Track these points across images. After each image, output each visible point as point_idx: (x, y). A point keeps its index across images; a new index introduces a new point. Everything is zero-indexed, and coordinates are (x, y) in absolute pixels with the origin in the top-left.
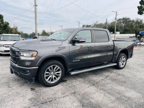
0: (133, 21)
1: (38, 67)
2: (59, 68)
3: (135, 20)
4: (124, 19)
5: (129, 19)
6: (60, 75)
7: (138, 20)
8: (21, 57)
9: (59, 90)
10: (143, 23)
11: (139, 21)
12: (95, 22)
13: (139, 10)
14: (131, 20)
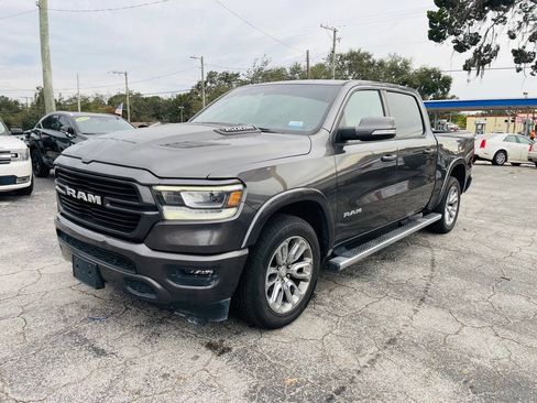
0: (381, 64)
1: (246, 252)
2: (306, 246)
3: (387, 60)
4: (352, 55)
5: (369, 57)
6: (308, 274)
7: (396, 62)
8: (165, 208)
9: (328, 337)
10: (412, 72)
11: (399, 64)
12: (259, 64)
13: (431, 26)
14: (374, 62)
